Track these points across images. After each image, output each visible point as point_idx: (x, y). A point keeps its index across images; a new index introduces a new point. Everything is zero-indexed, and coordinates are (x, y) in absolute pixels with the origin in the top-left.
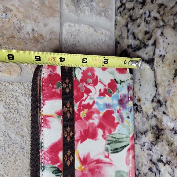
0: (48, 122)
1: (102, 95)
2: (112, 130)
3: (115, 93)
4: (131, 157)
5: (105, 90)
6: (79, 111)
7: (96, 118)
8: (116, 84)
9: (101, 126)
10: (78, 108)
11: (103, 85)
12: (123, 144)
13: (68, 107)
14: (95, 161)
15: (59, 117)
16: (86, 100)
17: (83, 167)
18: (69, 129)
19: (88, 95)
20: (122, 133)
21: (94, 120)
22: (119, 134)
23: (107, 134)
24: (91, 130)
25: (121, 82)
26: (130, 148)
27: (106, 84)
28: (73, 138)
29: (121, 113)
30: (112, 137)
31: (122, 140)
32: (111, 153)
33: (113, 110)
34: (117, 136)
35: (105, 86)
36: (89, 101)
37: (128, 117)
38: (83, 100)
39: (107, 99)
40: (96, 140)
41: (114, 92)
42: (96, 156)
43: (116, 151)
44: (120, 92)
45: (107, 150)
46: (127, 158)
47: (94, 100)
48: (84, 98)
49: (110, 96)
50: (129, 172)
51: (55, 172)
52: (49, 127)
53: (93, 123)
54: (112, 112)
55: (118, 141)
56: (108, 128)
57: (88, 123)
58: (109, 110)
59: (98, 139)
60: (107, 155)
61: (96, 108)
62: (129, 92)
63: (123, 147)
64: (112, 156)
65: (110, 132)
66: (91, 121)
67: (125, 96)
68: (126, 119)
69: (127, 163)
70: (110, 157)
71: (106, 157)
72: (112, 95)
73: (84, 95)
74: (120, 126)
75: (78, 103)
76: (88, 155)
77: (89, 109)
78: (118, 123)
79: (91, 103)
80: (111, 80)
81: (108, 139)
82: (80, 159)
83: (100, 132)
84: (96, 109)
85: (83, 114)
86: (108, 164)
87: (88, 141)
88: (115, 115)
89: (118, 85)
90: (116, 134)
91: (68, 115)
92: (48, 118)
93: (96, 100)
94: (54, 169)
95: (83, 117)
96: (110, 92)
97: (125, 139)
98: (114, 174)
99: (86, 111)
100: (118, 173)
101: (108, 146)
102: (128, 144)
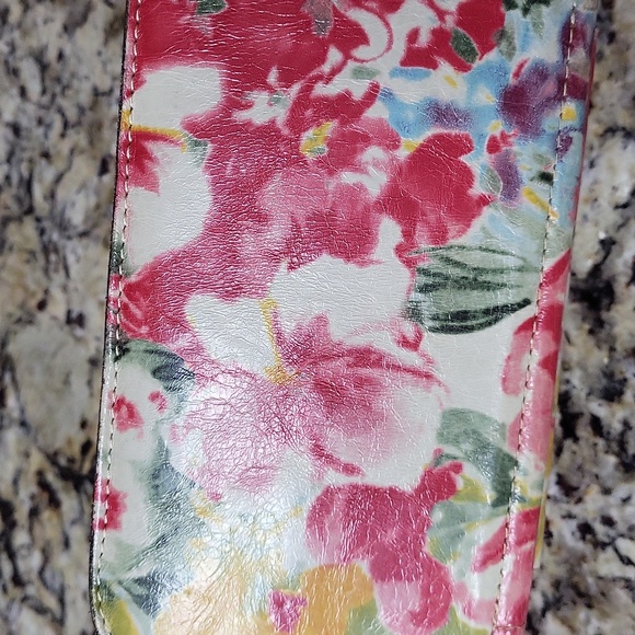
1: (418, 58)
2: (453, 228)
3: (493, 56)
4: (535, 358)
5: (439, 35)
6: (297, 125)
7: (376, 165)
8: (503, 9)
9: (397, 203)
10: (292, 111)
11: (431, 13)
12: (501, 299)
14: (350, 352)
15: (197, 144)
16: (337, 79)
17: (290, 372)
20: (506, 249)
21: (367, 173)
22: (486, 250)
23: (423, 243)
24: (342, 216)
26: (535, 318)
27: (451, 5)
29: (508, 153)
30: (448, 260)
31: (498, 279)
32: (434, 330)
33: (467, 138)
34: (475, 259)
35: (441, 14)
36: (348, 83)
37: (546, 178)
39: (444, 83)
40: (363, 264)
41: (486, 48)
42: (356, 333)
43: (458, 322)
44: (517, 53)
45: (414, 313)
46: (511, 363)
47: (378, 79)
48: (326, 68)
49: (462, 67)
51: (164, 373)
52: (153, 187)
53: (361, 188)
54: (462, 146)
55: (476, 281)
56: (432, 218)
57: (331, 185)
58: (449, 135)
59: (372, 262)
60: (410, 334)
61: (381, 120)
62: (565, 55)
63: (494, 314)
64: (433, 343)
65: (439, 236)
66: (348, 177)
67: (541, 73)
68: (530, 187)
69: (509, 384)
70: (422, 345)
71: (404, 342)
72: (474, 66)
73: (326, 52)
74: (497, 214)
75: (296, 88)
76: (321, 324)
77: (343, 123)
78: (483, 201)
79: (358, 95)
81: (421, 265)
83: (389, 231)
85: (314, 141)
86: (408, 376)
87: (326, 267)
88: (478, 162)
89: (513, 17)
90: (470, 249)
92: (150, 146)
93: (384, 82)
94: (160, 361)
95: (310, 157)
96: (463, 48)
97: (512, 278)
98: (434, 421)
99: (330, 127)
100: (457, 423)
101: (420, 296)
102: (526, 302)
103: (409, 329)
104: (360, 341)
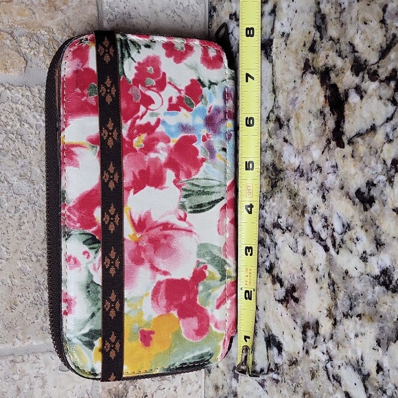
0: (74, 156)
1: (173, 107)
3: (200, 105)
4: (228, 220)
5: (180, 98)
6: (131, 136)
7: (163, 149)
8: (201, 88)
9: (171, 164)
10: (129, 131)
11: (176, 91)
12: (214, 198)
13: (111, 129)
14: (161, 225)
15: (93, 147)
16: (144, 117)
17: (138, 236)
18: (111, 169)
19: (147, 109)
20: (214, 178)
21: (159, 153)
22: (206, 179)
23: (183, 179)
24: (152, 171)
25: (211, 84)
26: (226, 205)
27: (183, 87)
28: (119, 184)
29: (210, 141)
30: (193, 184)
31: (212, 190)
32: (191, 212)
33: (194, 137)
34: (202, 183)
35: (180, 91)
36: (148, 119)
37: (224, 150)
38: (138, 117)
39: (183, 116)
40: (162, 189)
41: (197, 102)
42: (162, 216)
43: (199, 209)
44: (208, 103)
45: (183, 206)
46: (220, 222)
47: (159, 117)
48: (140, 114)
49: (189, 110)
50: (224, 247)
51: (88, 242)
52: (77, 165)
53: (157, 159)
54: (193, 139)
55: (204, 192)
56: (185, 168)
57: (147, 158)
58: (188, 136)
59: (165, 188)
60: (183, 216)
62: (225, 103)
63: (213, 203)
64: (191, 217)
65: (189, 175)
66: (152, 155)
67: (218, 110)
68: (219, 153)
69: (220, 231)
70: (187, 219)
71: (181, 219)
72: (194, 109)
73: (139, 108)
74: (208, 165)
75: (129, 122)
76: (148, 215)
77: (149, 134)
78: (203, 160)
79: (153, 123)
80: (192, 81)
81: (183, 187)
82: (132, 220)
83: (170, 175)
84: (162, 133)
85: (138, 142)
86: (184, 232)
87: (148, 190)
88: (199, 145)
89: (205, 90)
90: (200, 179)
91: (110, 143)
92: (74, 149)
93: (162, 117)
94: (86, 237)
95: (137, 148)
96: (189, 103)
97: (216, 189)
98: (195, 249)
99: (144, 136)
100: (203, 248)
101: (184, 200)
102: (223, 198)
103: (182, 213)
104: (163, 220)
